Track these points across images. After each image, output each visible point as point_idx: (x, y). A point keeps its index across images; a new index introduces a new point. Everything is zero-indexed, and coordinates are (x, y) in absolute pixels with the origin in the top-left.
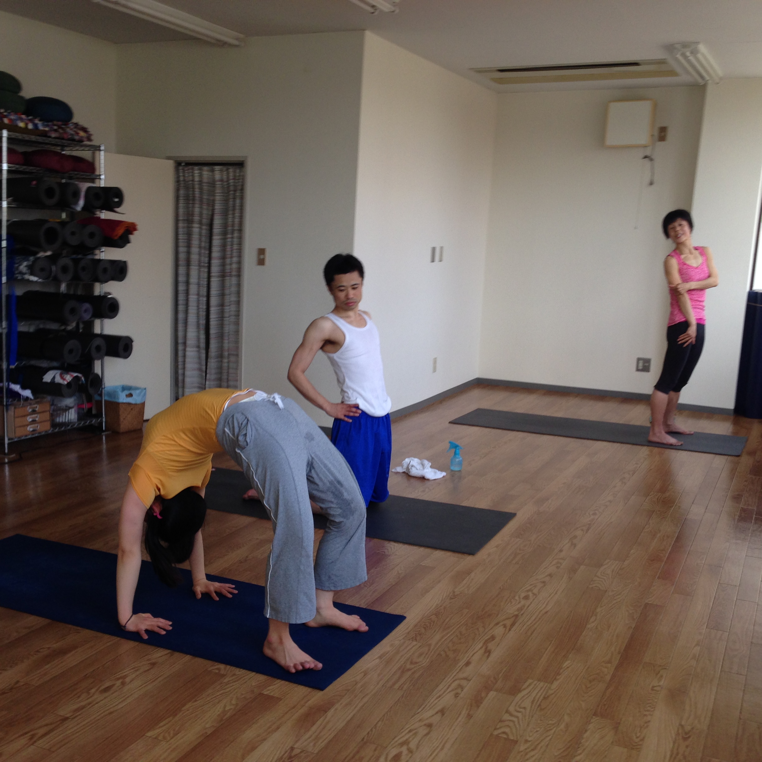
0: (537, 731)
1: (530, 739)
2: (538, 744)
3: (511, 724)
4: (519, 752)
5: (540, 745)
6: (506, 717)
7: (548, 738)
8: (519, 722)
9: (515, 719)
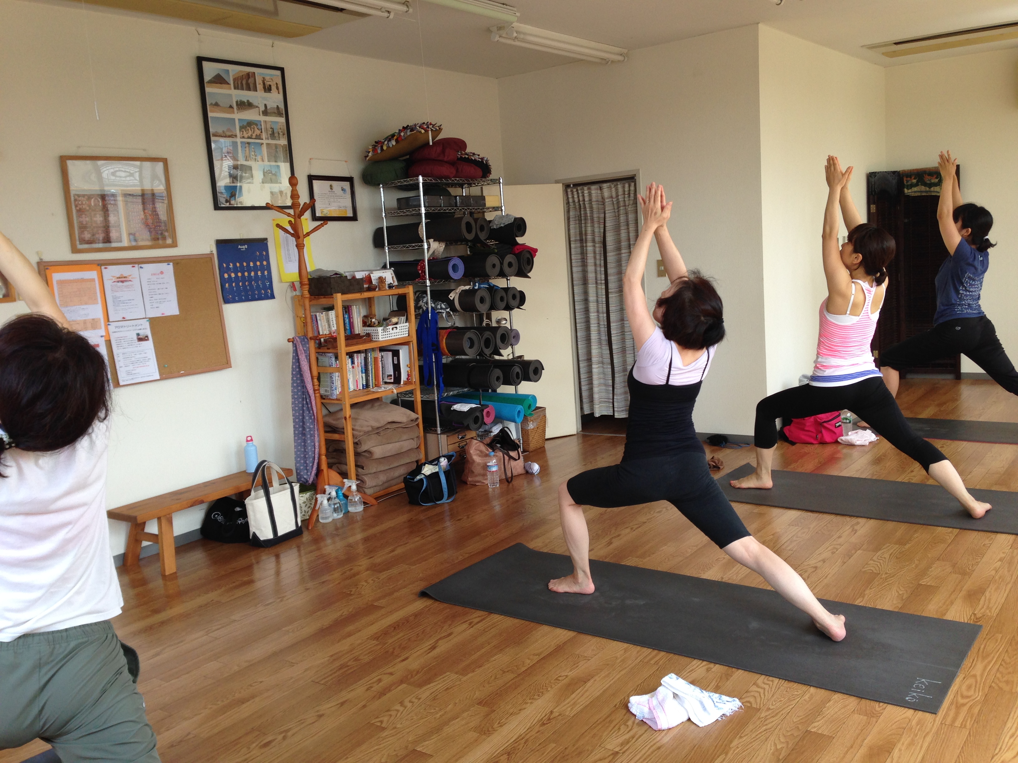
0: (781, 701)
1: (772, 707)
2: (780, 712)
3: (757, 695)
4: (759, 718)
5: (781, 713)
6: (754, 688)
7: (791, 707)
8: (764, 693)
9: (762, 691)
